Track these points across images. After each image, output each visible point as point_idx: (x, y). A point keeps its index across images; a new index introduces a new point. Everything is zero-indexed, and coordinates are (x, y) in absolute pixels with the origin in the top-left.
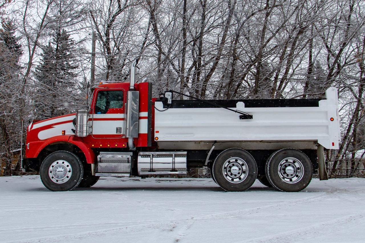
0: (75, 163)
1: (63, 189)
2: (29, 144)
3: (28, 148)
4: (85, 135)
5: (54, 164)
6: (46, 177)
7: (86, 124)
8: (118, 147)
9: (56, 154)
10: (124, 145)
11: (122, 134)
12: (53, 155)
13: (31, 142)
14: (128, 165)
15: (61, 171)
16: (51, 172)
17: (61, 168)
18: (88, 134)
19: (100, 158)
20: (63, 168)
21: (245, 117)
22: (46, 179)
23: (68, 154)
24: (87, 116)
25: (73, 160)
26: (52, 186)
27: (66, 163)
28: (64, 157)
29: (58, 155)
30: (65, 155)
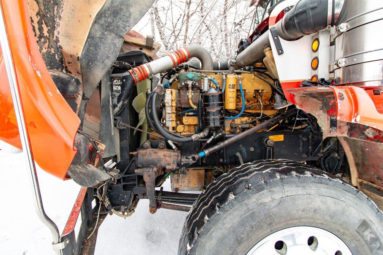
28: (317, 210)
29: (281, 201)
30: (324, 200)
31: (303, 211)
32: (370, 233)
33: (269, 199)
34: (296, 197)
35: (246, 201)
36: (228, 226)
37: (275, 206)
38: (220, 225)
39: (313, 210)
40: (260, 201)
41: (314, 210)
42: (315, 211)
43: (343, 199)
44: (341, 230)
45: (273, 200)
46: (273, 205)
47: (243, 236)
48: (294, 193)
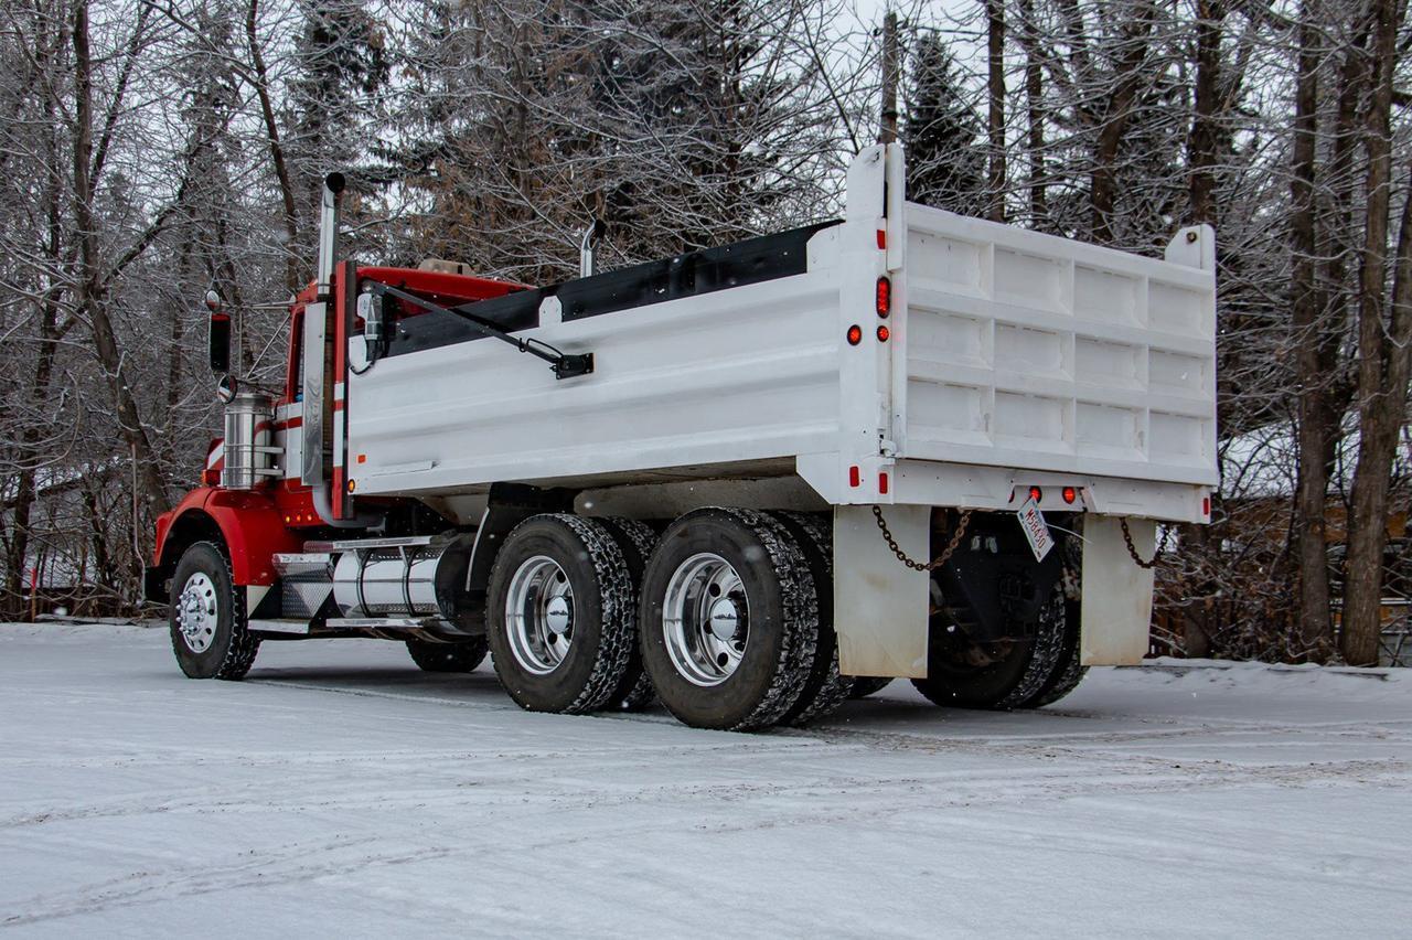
0: (220, 584)
4: (246, 482)
7: (250, 444)
9: (191, 554)
15: (194, 611)
18: (258, 479)
21: (575, 365)
24: (254, 416)
25: (217, 573)
27: (207, 585)
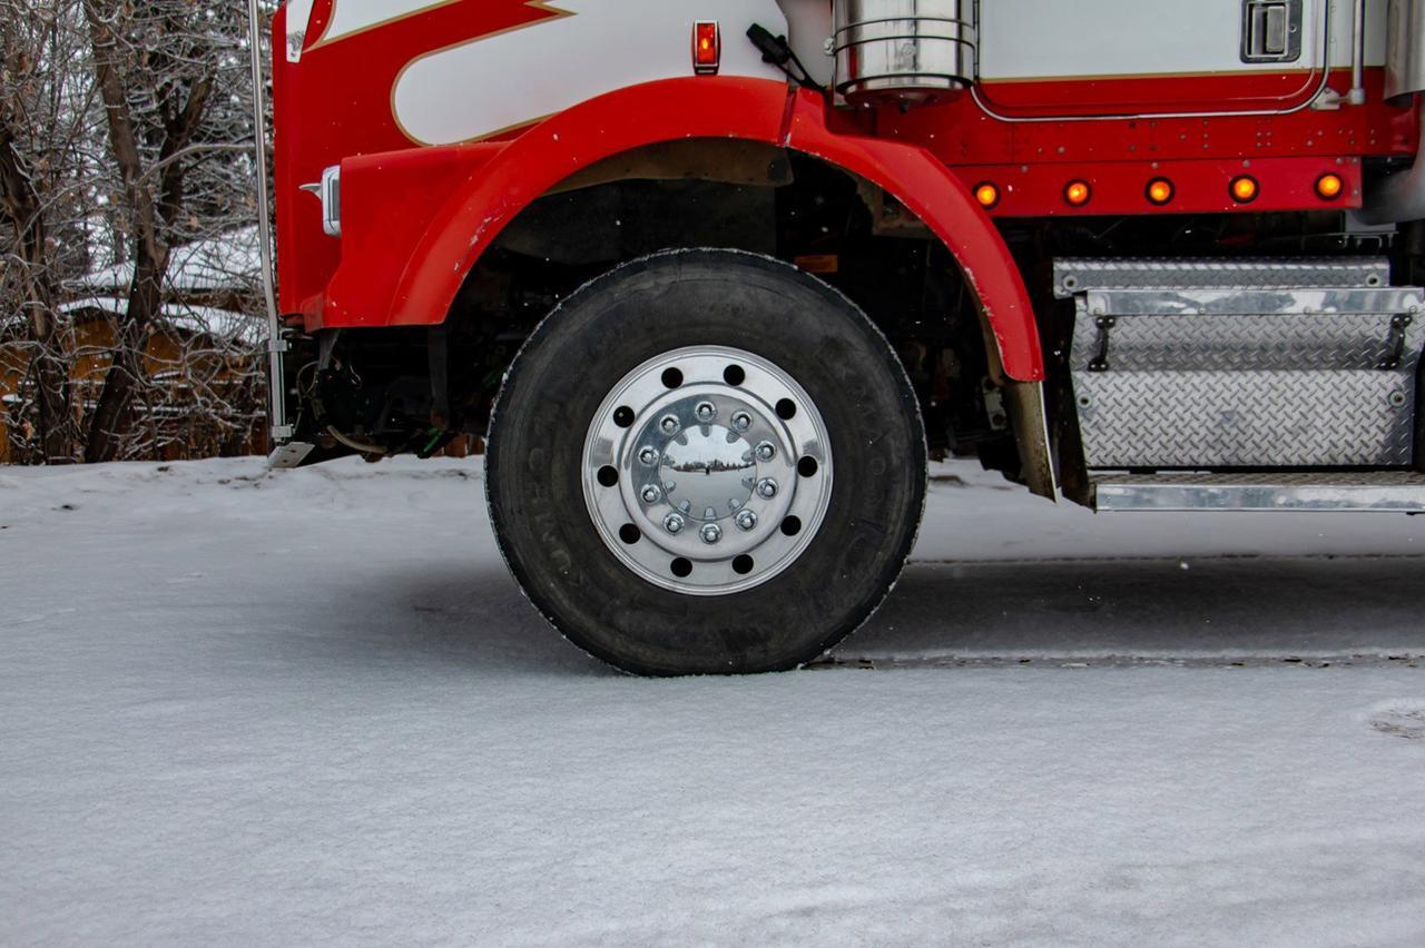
0: (859, 380)
1: (752, 654)
2: (332, 174)
3: (331, 225)
5: (642, 389)
6: (560, 533)
8: (1262, 206)
9: (647, 283)
10: (1330, 185)
11: (1305, 62)
12: (620, 291)
13: (360, 159)
14: (1383, 394)
15: (717, 466)
16: (608, 477)
17: (719, 432)
18: (969, 61)
19: (1105, 323)
20: (733, 436)
22: (560, 553)
23: (773, 282)
25: (835, 346)
26: (624, 620)
27: (767, 383)
28: (738, 309)
29: (670, 289)
30: (753, 292)
31: (712, 309)
32: (846, 365)
33: (652, 284)
34: (700, 282)
35: (610, 289)
36: (575, 328)
37: (660, 296)
38: (561, 330)
39: (730, 309)
40: (635, 288)
41: (733, 310)
42: (735, 311)
43: (791, 295)
44: (789, 356)
45: (657, 286)
46: (657, 293)
47: (599, 347)
48: (697, 276)
